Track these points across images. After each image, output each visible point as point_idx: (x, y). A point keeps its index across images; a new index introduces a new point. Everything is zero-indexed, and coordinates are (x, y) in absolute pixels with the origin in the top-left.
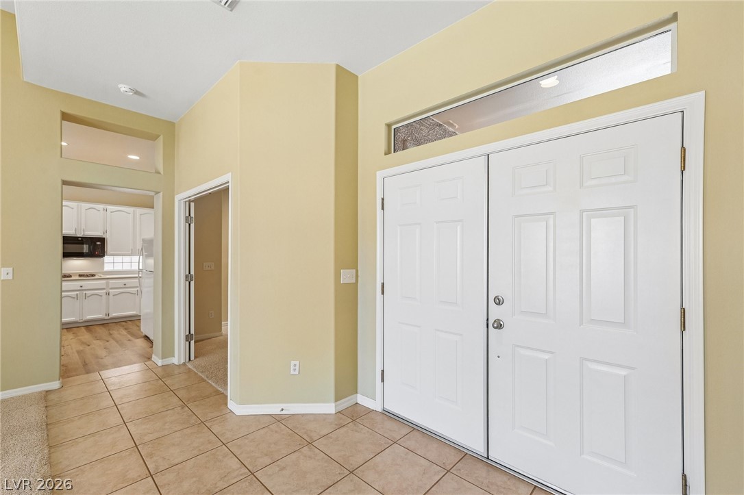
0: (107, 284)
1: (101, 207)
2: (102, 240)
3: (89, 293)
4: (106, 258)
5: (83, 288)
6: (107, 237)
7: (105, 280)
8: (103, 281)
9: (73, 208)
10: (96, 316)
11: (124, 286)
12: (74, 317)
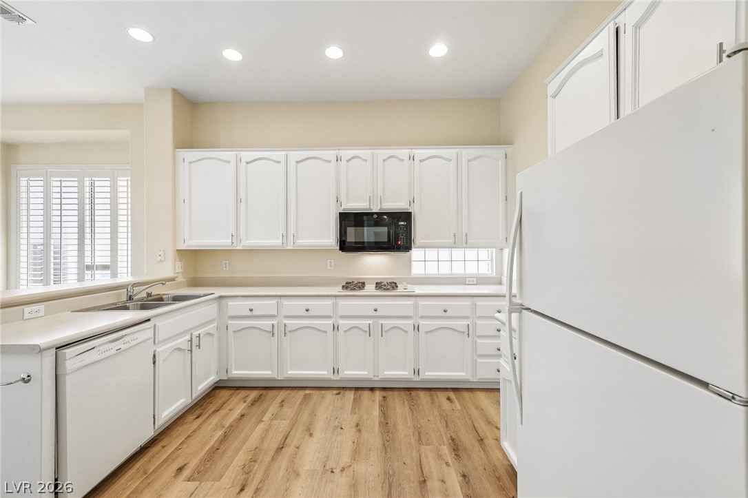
0: (416, 307)
1: (404, 153)
2: (407, 216)
3: (388, 323)
4: (415, 253)
5: (378, 314)
6: (415, 210)
7: (414, 299)
8: (410, 302)
9: (366, 161)
10: (399, 372)
11: (444, 314)
12: (365, 371)
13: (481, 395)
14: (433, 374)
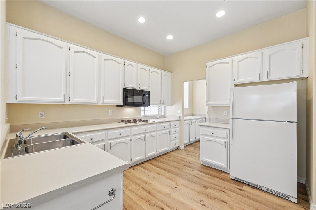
1: (147, 68)
2: (149, 93)
3: (150, 135)
5: (146, 131)
6: (151, 91)
7: (156, 124)
8: (155, 125)
9: (134, 67)
10: (151, 153)
11: (164, 128)
12: (141, 156)
13: (172, 153)
14: (161, 150)
